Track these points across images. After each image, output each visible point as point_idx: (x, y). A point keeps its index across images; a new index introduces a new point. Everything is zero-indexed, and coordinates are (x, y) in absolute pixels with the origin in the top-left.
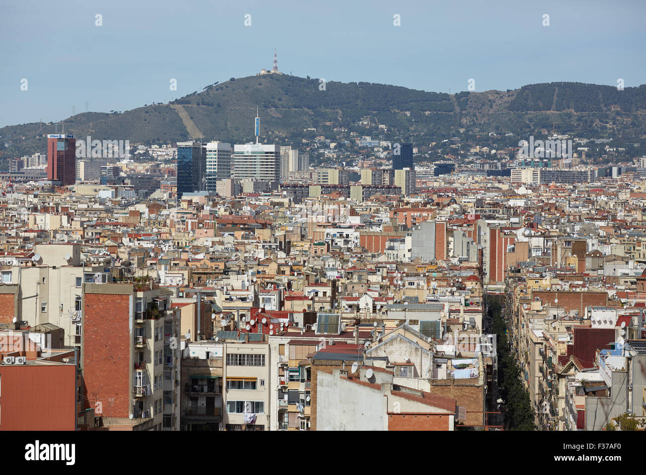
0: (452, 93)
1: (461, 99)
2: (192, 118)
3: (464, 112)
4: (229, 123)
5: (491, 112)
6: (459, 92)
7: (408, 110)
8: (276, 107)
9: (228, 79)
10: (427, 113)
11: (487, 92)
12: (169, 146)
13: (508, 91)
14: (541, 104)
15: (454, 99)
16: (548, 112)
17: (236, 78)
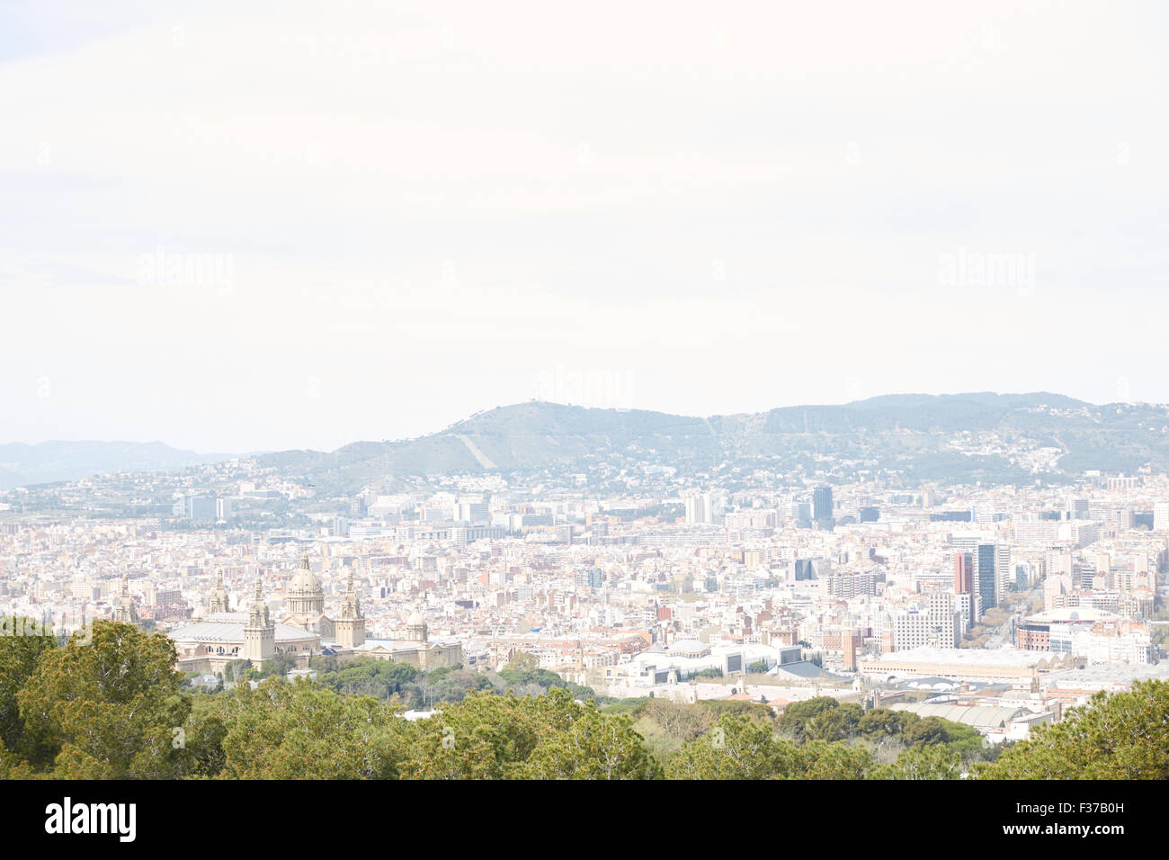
0: (705, 416)
1: (716, 422)
2: (479, 448)
3: (720, 435)
4: (513, 452)
5: (745, 434)
6: (711, 416)
7: (669, 434)
8: (550, 434)
9: (494, 407)
10: (686, 437)
11: (738, 415)
12: (469, 476)
13: (757, 414)
14: (794, 427)
15: (708, 423)
16: (803, 435)
17: (502, 406)
